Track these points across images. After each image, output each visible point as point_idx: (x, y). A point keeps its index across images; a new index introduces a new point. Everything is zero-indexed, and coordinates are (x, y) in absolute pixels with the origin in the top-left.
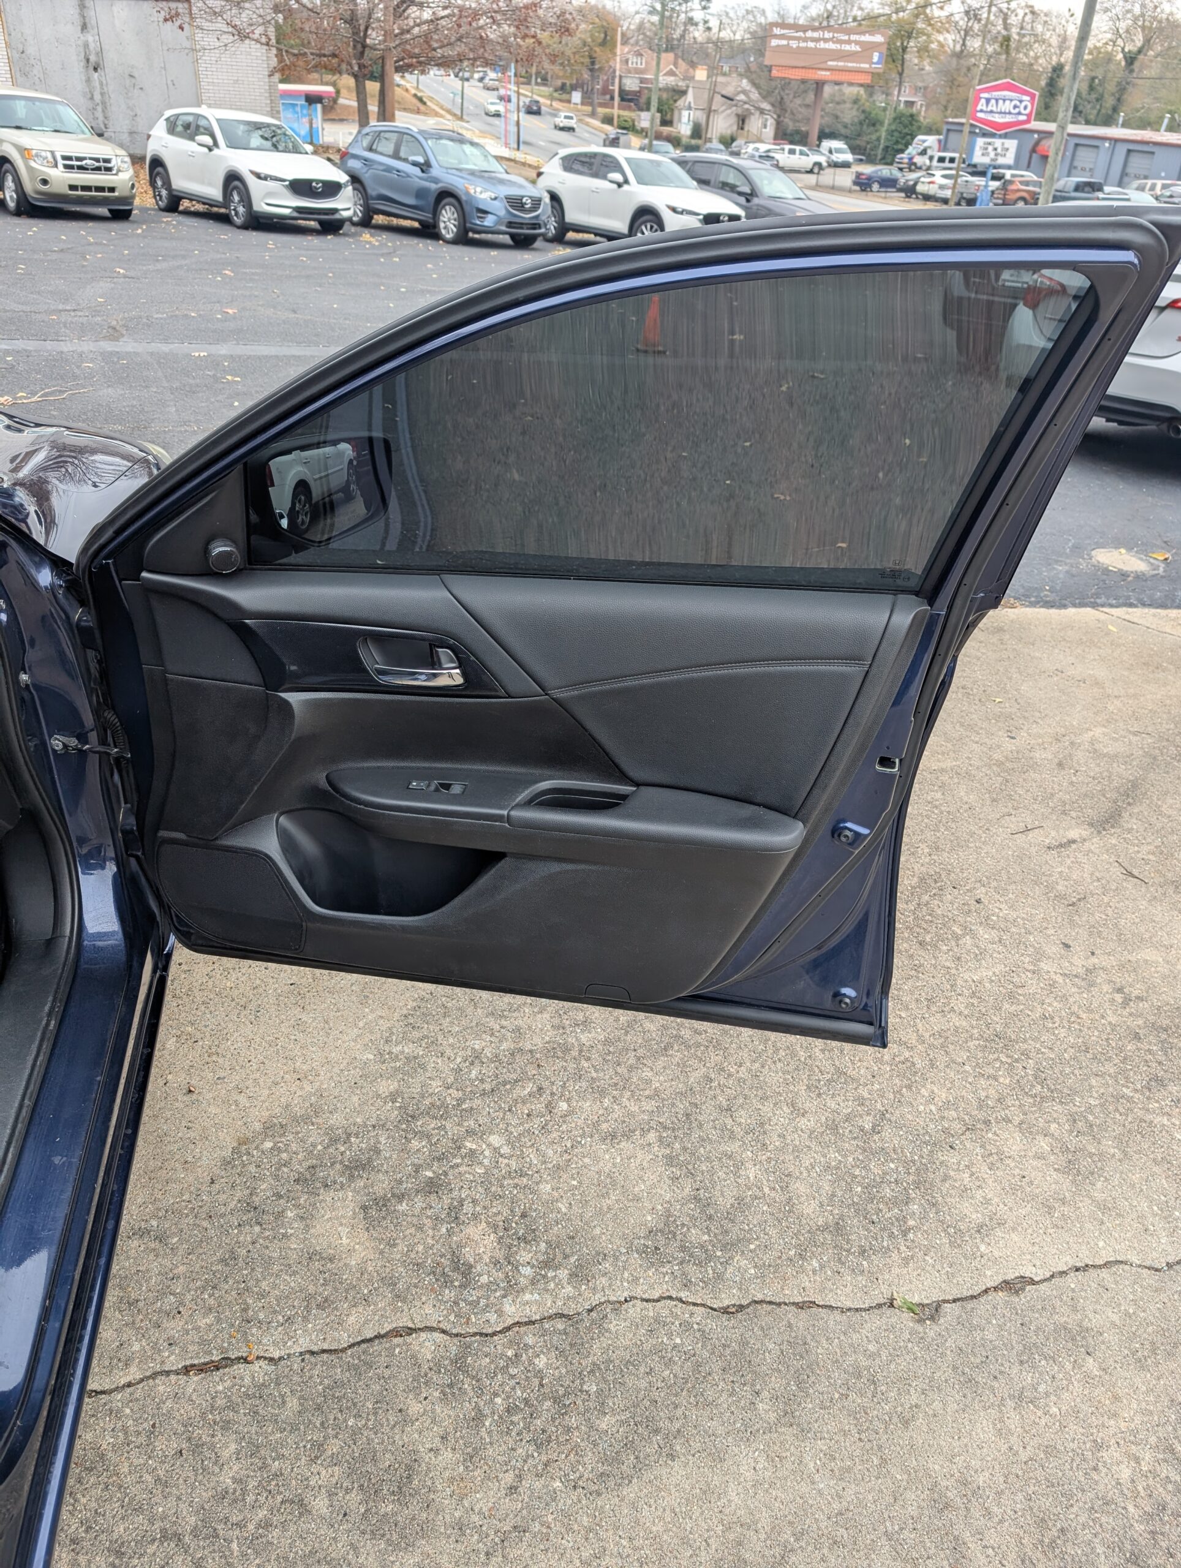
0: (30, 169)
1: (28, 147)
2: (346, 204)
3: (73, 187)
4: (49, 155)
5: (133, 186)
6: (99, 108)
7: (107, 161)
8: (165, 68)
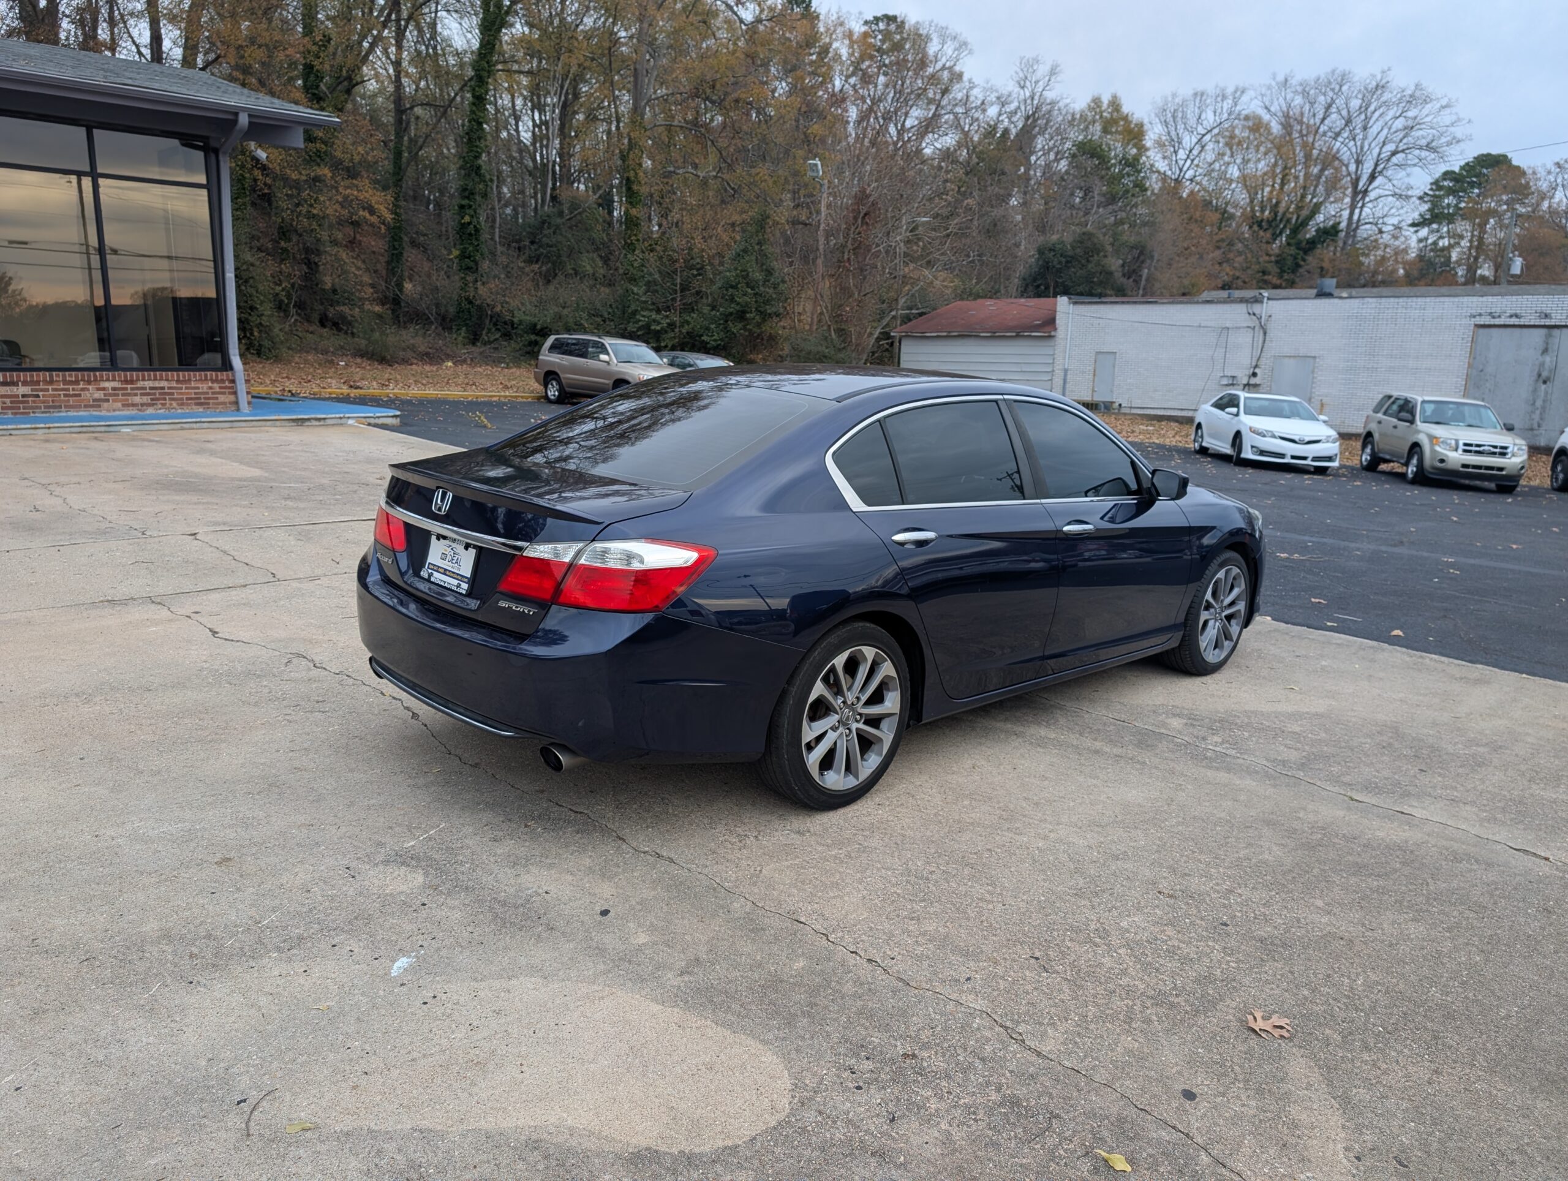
0: (1433, 451)
1: (1439, 436)
3: (1464, 466)
4: (1453, 442)
5: (1522, 468)
6: (1538, 412)
7: (1506, 448)
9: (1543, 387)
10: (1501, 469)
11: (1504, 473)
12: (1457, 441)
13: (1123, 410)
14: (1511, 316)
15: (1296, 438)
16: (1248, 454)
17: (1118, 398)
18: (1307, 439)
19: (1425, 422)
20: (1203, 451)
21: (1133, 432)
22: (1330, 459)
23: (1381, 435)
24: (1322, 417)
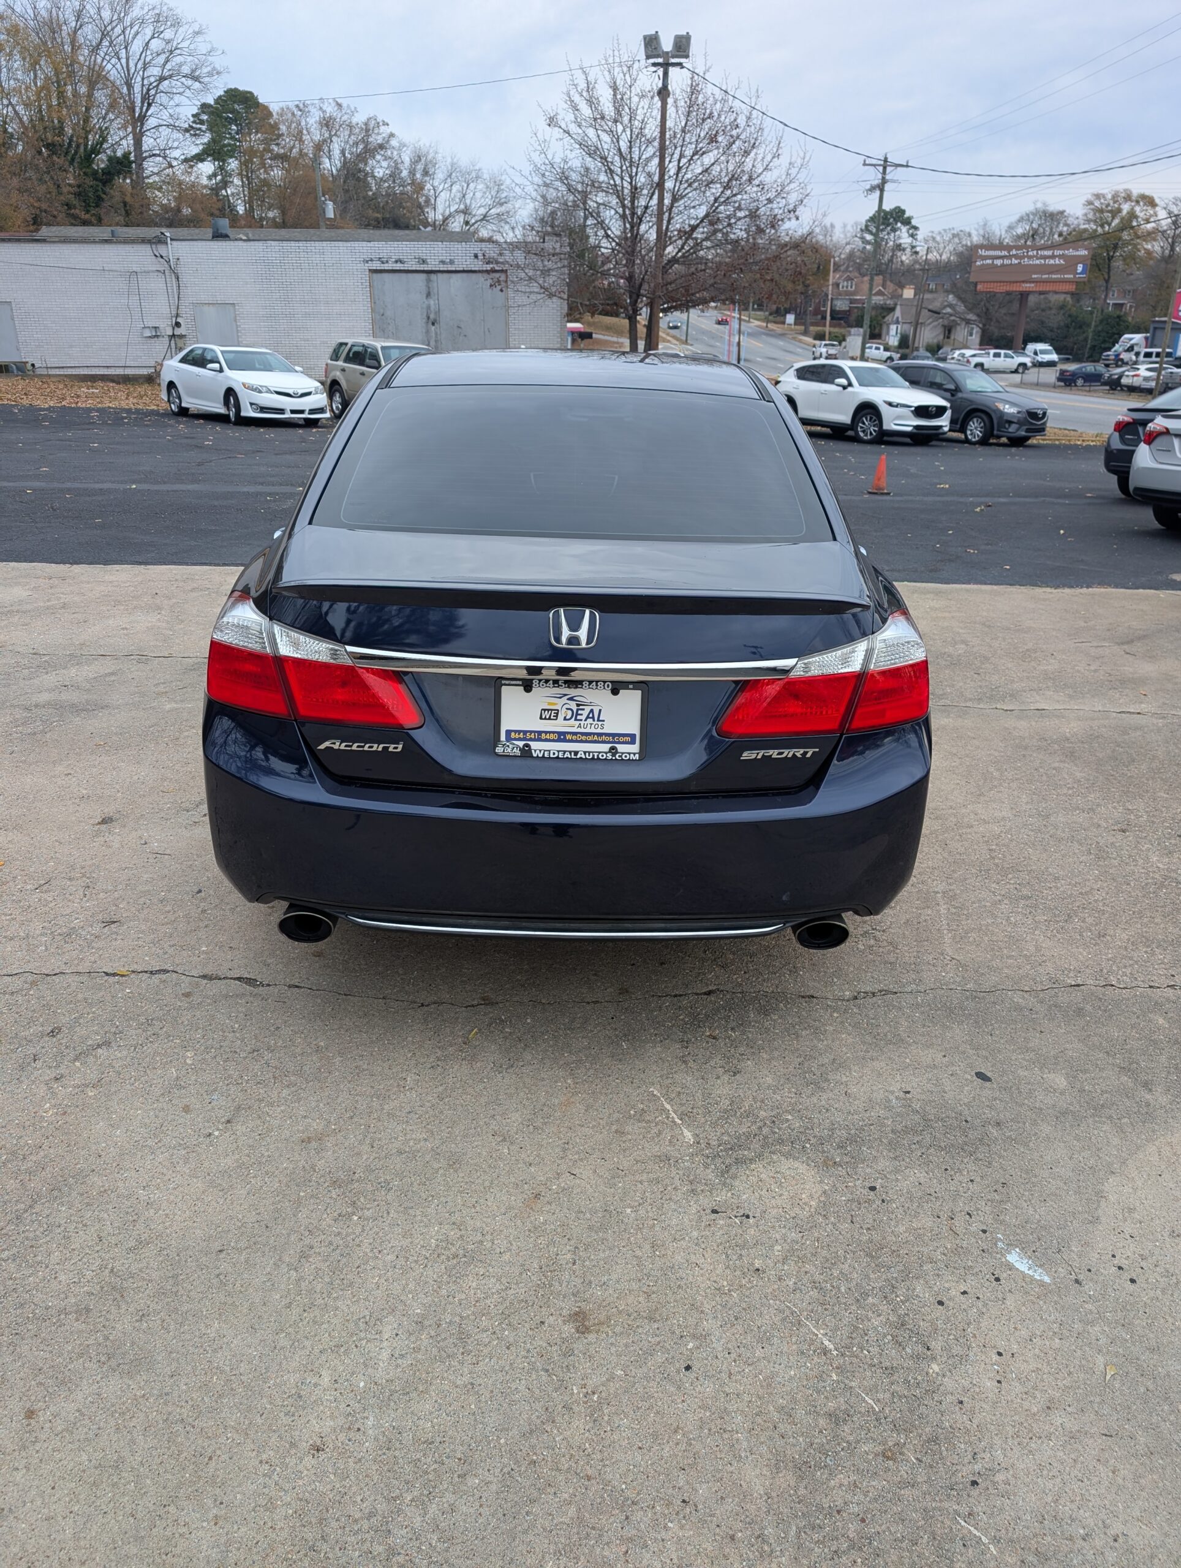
8: (484, 320)
9: (433, 328)
13: (38, 372)
14: (396, 262)
15: (291, 392)
16: (248, 412)
17: (30, 356)
18: (300, 392)
20: (183, 412)
21: (78, 396)
22: (321, 410)
23: (347, 381)
24: (298, 368)
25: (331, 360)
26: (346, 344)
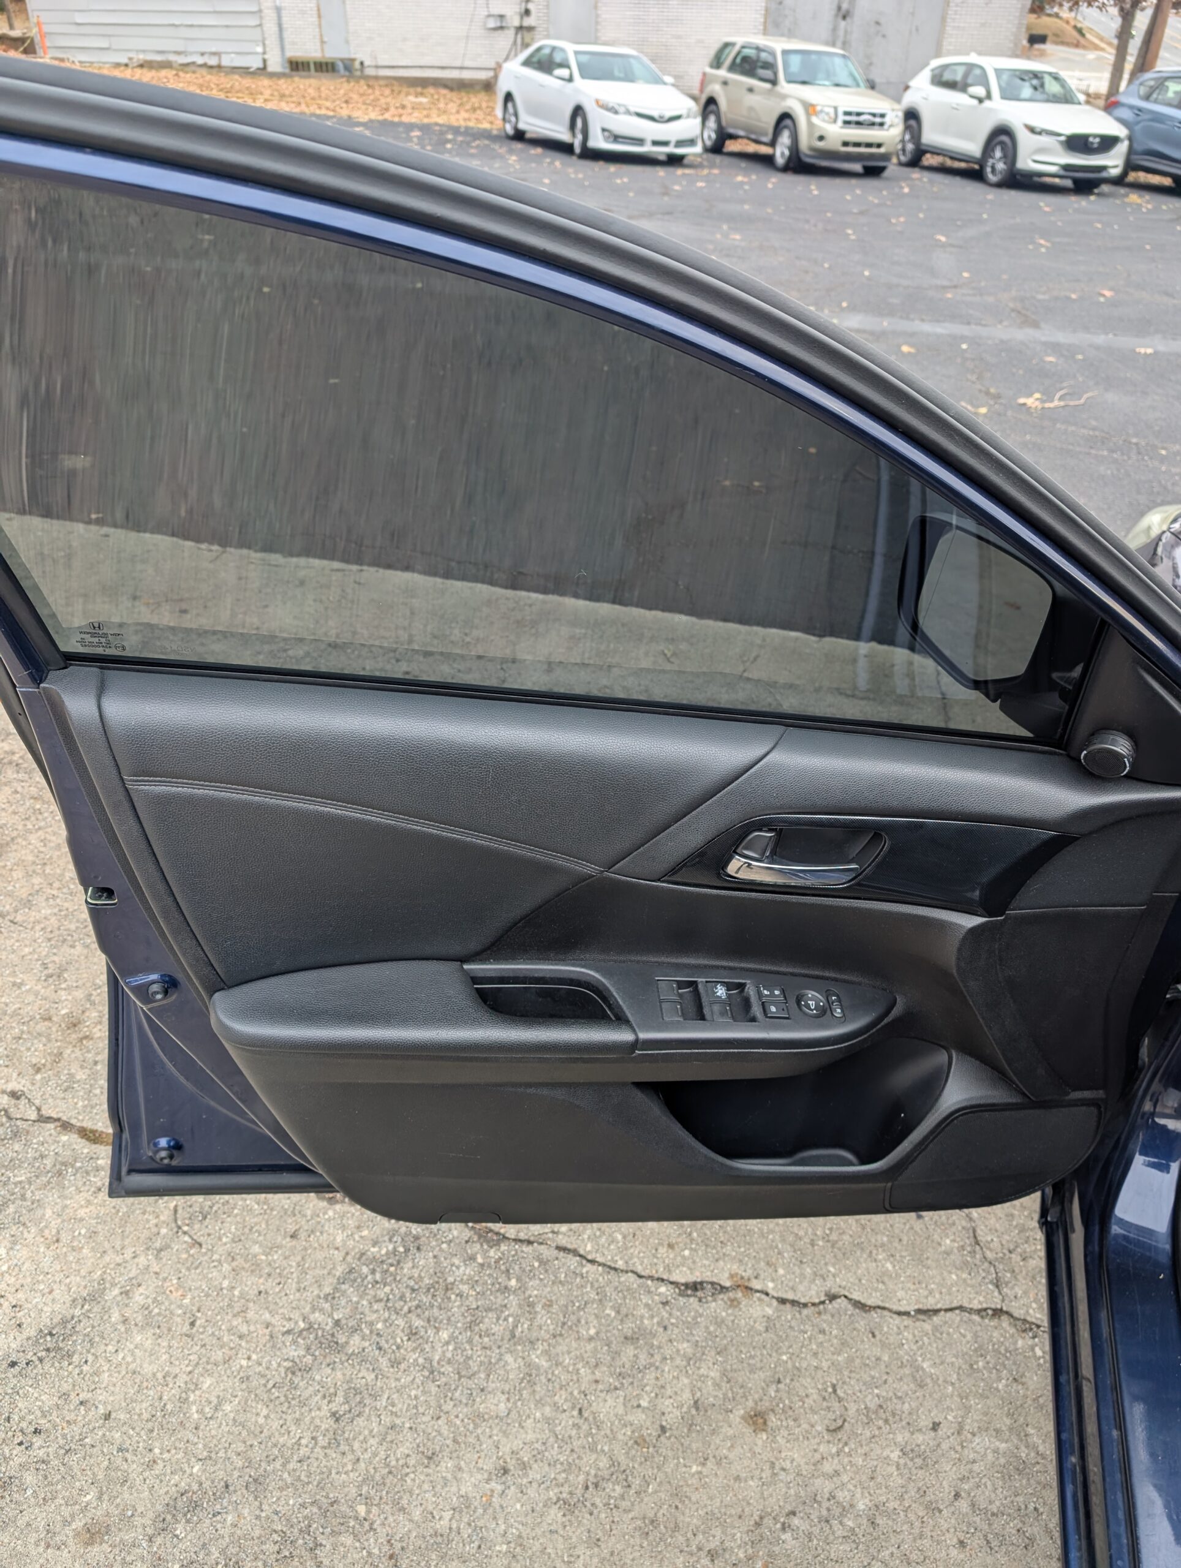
0: (810, 125)
1: (814, 102)
2: (1113, 162)
3: (846, 144)
4: (831, 111)
5: (894, 142)
7: (883, 116)
8: (913, 14)
9: (843, 24)
10: (879, 146)
11: (882, 150)
12: (836, 109)
13: (370, 72)
15: (655, 114)
16: (598, 142)
17: (361, 53)
18: (668, 114)
19: (789, 82)
20: (519, 136)
21: (403, 107)
22: (691, 142)
23: (729, 101)
24: (669, 79)
25: (712, 66)
26: (733, 44)
